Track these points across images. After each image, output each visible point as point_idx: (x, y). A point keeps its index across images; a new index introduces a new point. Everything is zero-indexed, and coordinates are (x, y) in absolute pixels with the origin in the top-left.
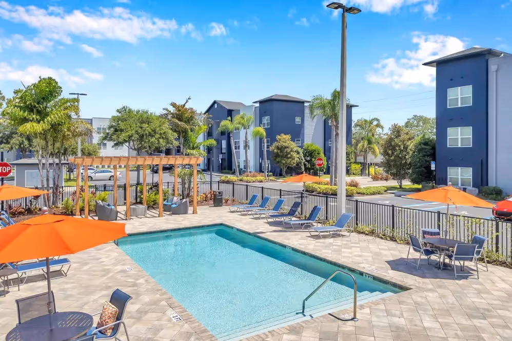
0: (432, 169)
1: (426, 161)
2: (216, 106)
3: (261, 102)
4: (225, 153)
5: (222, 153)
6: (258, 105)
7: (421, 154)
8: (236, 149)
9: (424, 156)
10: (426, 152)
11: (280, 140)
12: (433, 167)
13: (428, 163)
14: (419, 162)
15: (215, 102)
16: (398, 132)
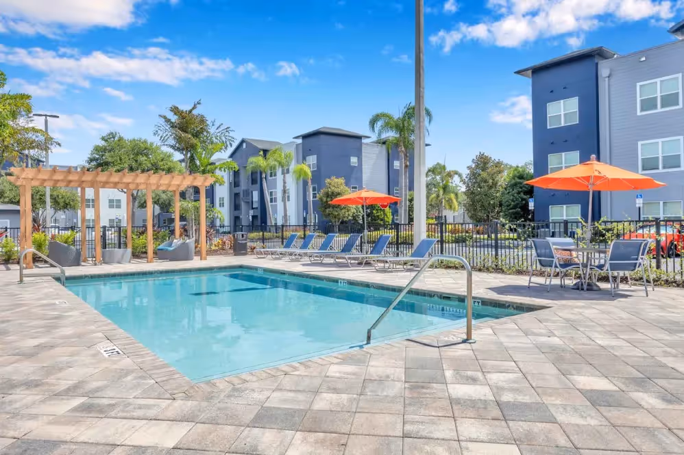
0: (530, 208)
1: (523, 199)
2: (244, 145)
3: (305, 137)
4: (257, 208)
5: (253, 208)
6: (300, 141)
7: (515, 191)
8: (271, 201)
9: (519, 193)
10: (521, 188)
11: (330, 184)
12: (531, 206)
13: (524, 202)
14: (513, 201)
15: (243, 141)
16: (485, 163)
